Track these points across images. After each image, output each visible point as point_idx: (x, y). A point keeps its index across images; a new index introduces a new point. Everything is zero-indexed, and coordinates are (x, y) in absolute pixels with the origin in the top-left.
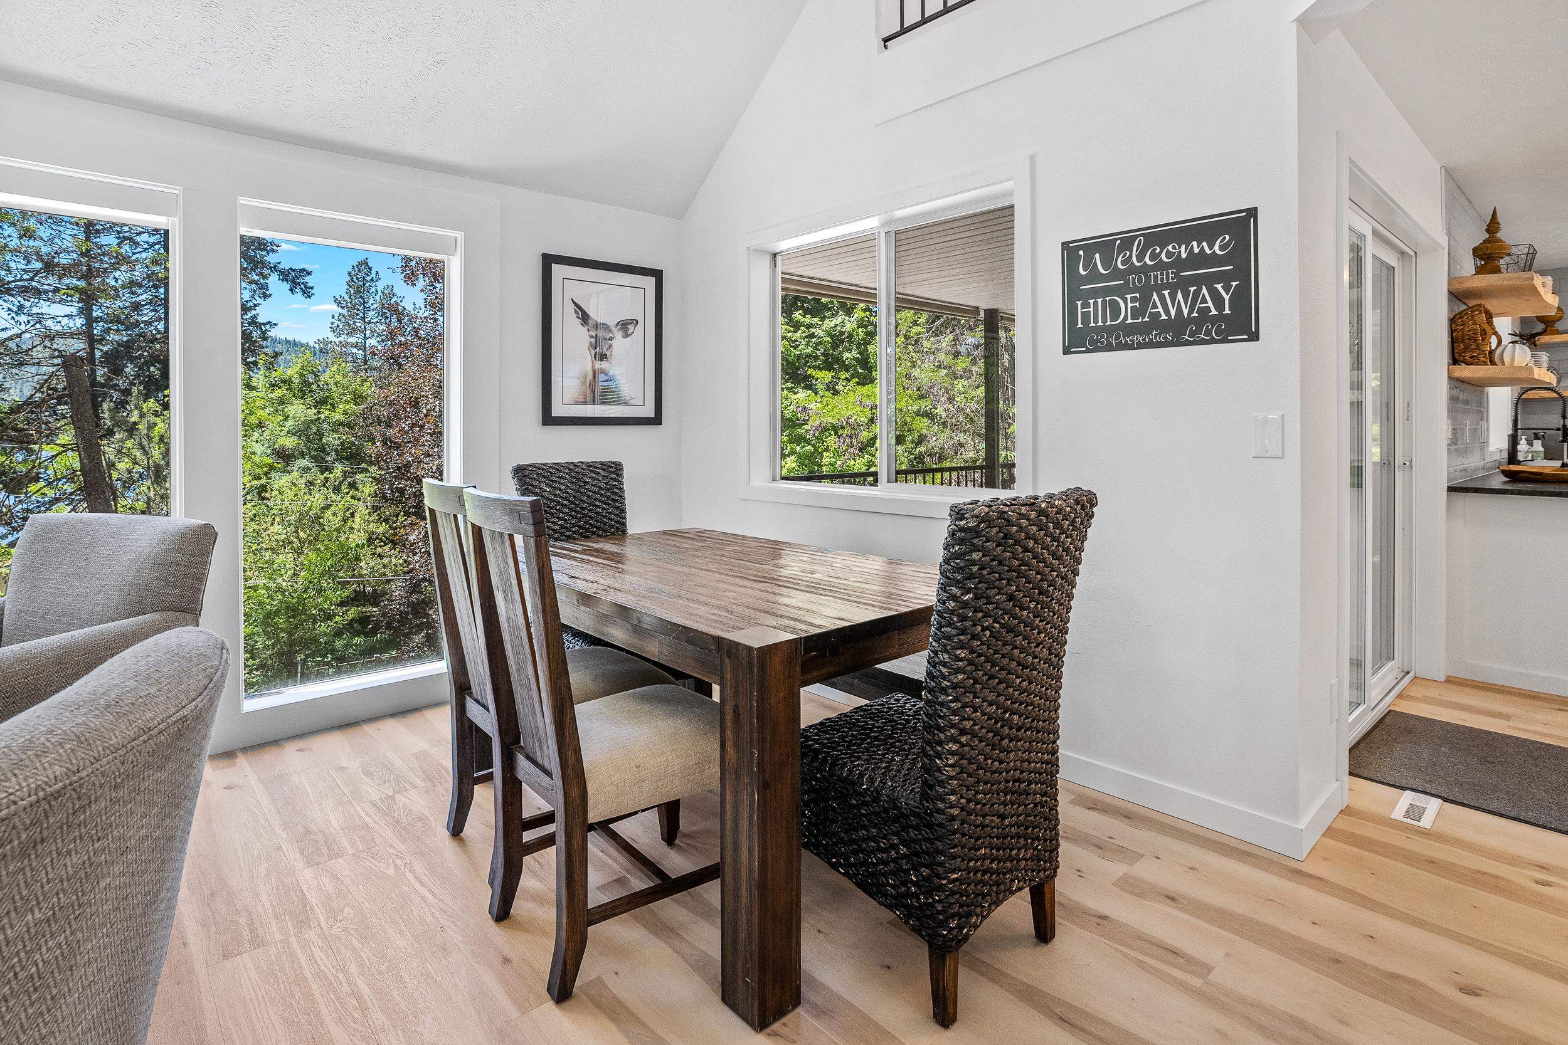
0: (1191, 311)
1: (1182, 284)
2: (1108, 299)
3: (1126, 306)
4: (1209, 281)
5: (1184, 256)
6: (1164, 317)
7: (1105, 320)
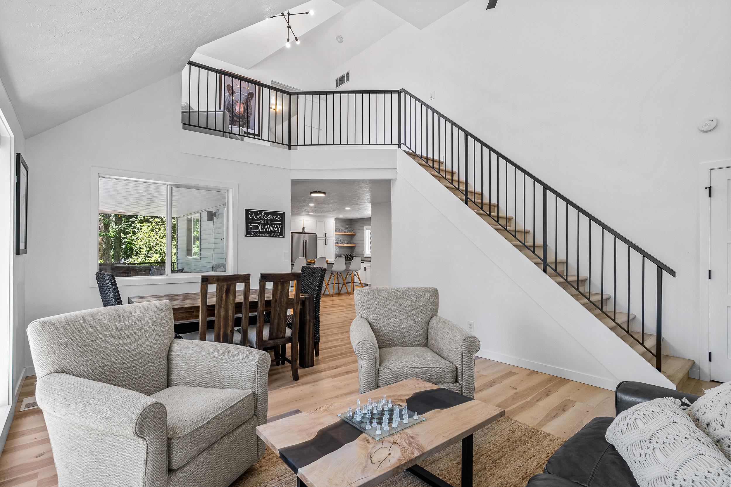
0: (273, 230)
1: (271, 224)
2: (256, 225)
3: (260, 227)
4: (277, 224)
5: (272, 218)
6: (268, 231)
7: (255, 229)
